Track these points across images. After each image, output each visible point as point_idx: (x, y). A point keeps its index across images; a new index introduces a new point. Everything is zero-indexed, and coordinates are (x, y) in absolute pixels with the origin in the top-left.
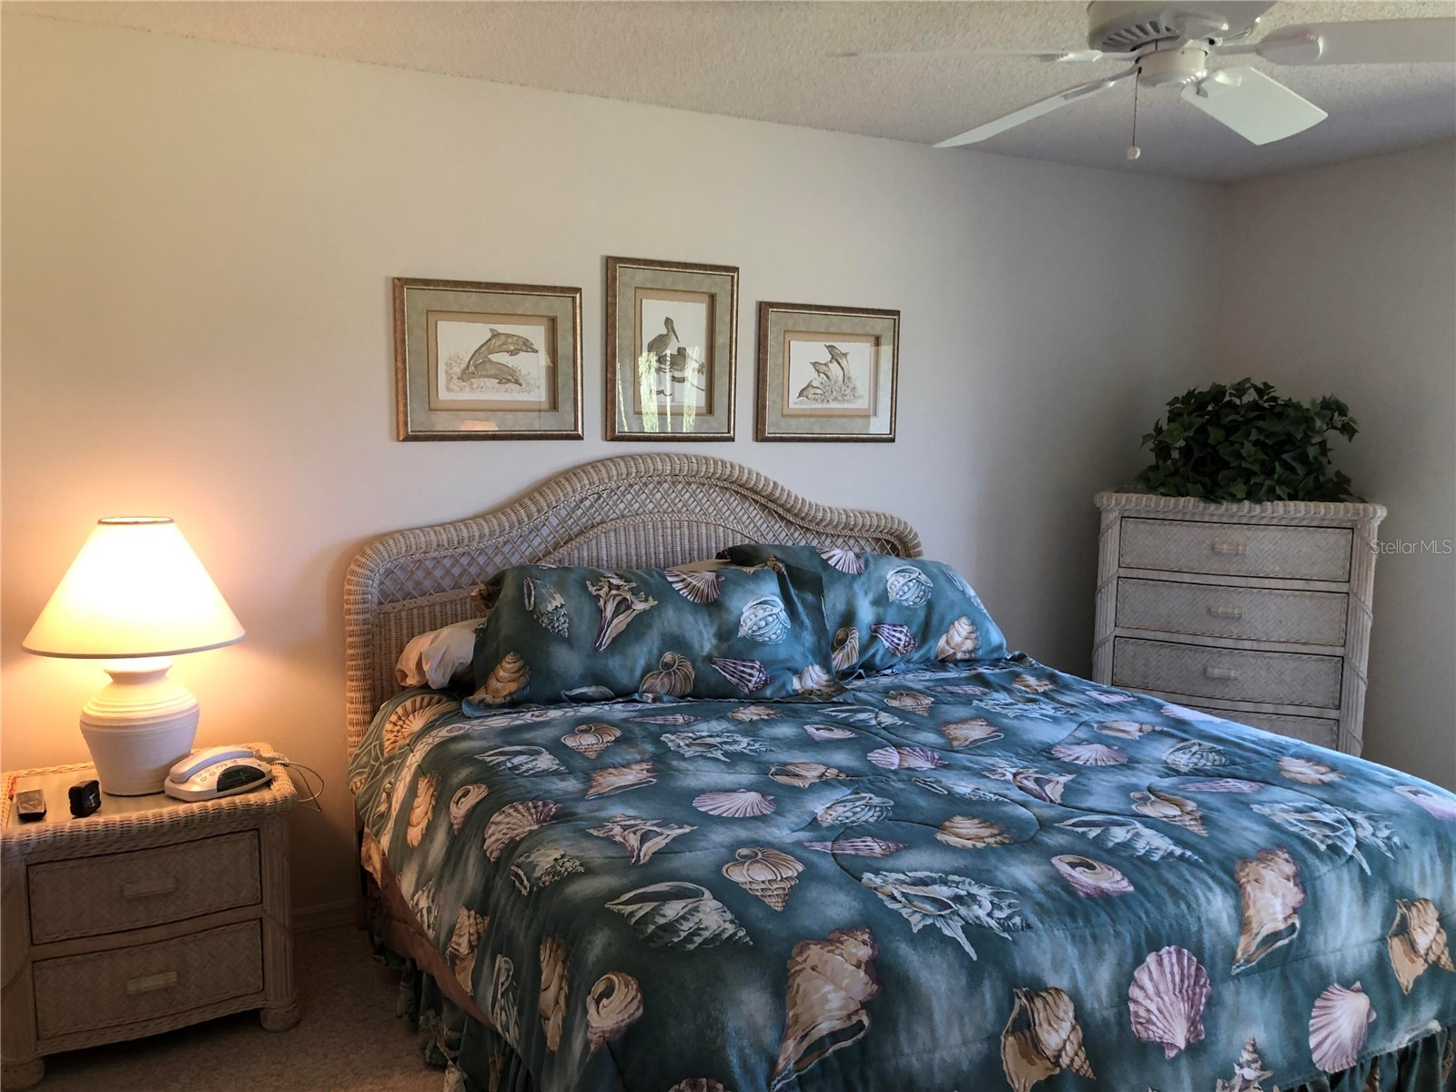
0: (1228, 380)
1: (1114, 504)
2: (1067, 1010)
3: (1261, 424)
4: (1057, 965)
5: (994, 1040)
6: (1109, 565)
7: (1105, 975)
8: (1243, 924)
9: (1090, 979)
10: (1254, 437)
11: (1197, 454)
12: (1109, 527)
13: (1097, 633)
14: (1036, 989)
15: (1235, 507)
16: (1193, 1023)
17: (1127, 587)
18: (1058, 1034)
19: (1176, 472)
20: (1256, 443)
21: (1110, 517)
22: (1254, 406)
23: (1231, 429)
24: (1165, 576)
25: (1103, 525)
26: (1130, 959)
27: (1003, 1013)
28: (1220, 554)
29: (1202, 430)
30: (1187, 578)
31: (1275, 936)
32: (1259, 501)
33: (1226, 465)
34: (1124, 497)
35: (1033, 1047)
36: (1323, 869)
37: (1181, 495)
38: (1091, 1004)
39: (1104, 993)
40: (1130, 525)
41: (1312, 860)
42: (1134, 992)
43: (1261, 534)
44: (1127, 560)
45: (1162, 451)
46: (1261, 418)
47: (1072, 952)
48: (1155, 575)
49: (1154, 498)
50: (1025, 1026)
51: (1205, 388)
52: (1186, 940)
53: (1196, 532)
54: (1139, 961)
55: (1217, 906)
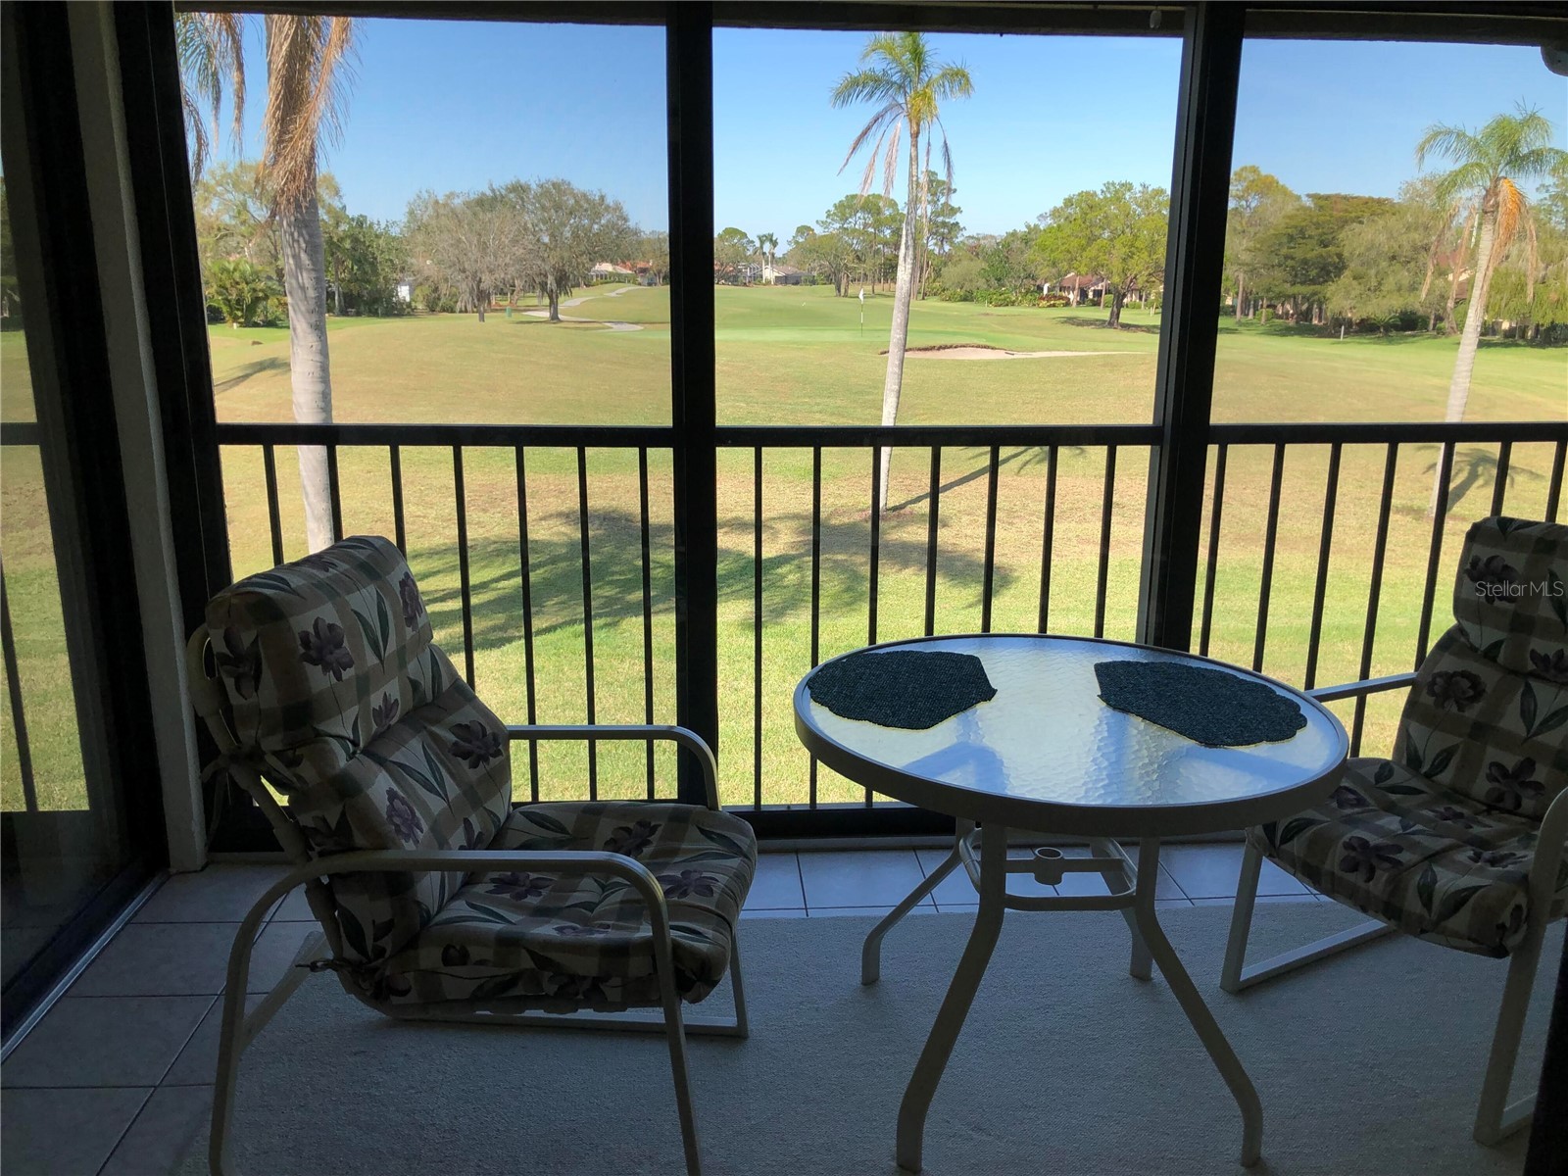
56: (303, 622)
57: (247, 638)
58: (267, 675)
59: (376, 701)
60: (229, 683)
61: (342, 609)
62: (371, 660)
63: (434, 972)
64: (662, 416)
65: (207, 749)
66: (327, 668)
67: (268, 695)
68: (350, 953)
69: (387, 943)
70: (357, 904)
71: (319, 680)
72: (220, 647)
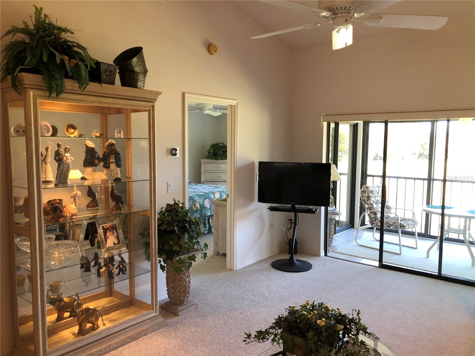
0: (218, 142)
1: (203, 161)
2: (198, 203)
3: (223, 149)
4: (197, 199)
5: (192, 205)
6: (203, 170)
7: (202, 201)
8: (215, 198)
9: (200, 201)
10: (221, 151)
11: (214, 153)
12: (202, 164)
13: (201, 180)
14: (196, 201)
15: (219, 161)
16: (210, 206)
17: (205, 173)
18: (198, 205)
19: (211, 156)
20: (222, 151)
21: (202, 163)
22: (222, 146)
23: (218, 150)
24: (211, 171)
25: (201, 164)
26: (204, 200)
27: (193, 203)
28: (218, 168)
29: (215, 150)
30: (214, 172)
31: (218, 199)
32: (223, 160)
33: (218, 155)
34: (204, 160)
35: (195, 206)
36: (222, 193)
37: (212, 159)
38: (200, 203)
39: (202, 202)
40: (205, 164)
41: (221, 192)
42: (204, 202)
43: (223, 165)
44: (205, 179)
45: (210, 153)
46: (223, 148)
47: (199, 198)
48: (209, 171)
49: (208, 160)
50: (194, 204)
51: (215, 143)
52: (209, 198)
53: (214, 165)
54: (205, 200)
55: (212, 196)
56: (370, 189)
57: (365, 190)
58: (366, 193)
59: (377, 199)
60: (363, 193)
61: (374, 189)
62: (377, 195)
63: (377, 223)
64: (426, 177)
65: (360, 199)
66: (372, 193)
67: (366, 195)
68: (370, 220)
69: (374, 219)
70: (371, 215)
71: (371, 194)
72: (363, 190)
